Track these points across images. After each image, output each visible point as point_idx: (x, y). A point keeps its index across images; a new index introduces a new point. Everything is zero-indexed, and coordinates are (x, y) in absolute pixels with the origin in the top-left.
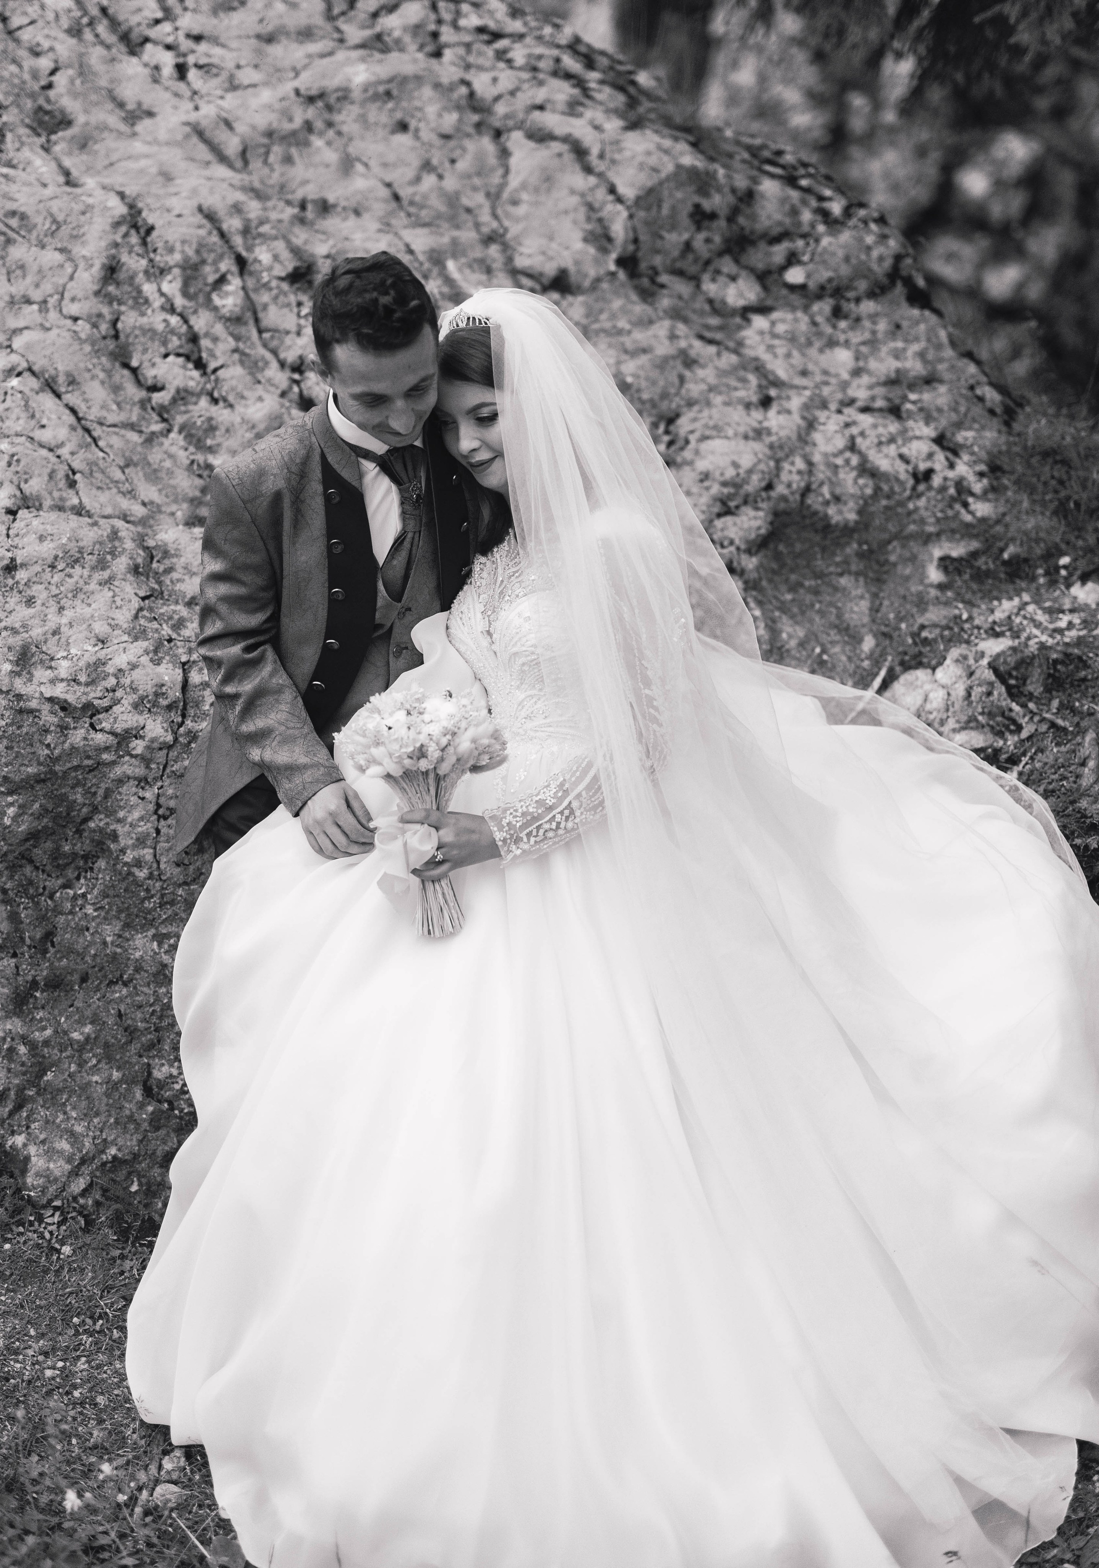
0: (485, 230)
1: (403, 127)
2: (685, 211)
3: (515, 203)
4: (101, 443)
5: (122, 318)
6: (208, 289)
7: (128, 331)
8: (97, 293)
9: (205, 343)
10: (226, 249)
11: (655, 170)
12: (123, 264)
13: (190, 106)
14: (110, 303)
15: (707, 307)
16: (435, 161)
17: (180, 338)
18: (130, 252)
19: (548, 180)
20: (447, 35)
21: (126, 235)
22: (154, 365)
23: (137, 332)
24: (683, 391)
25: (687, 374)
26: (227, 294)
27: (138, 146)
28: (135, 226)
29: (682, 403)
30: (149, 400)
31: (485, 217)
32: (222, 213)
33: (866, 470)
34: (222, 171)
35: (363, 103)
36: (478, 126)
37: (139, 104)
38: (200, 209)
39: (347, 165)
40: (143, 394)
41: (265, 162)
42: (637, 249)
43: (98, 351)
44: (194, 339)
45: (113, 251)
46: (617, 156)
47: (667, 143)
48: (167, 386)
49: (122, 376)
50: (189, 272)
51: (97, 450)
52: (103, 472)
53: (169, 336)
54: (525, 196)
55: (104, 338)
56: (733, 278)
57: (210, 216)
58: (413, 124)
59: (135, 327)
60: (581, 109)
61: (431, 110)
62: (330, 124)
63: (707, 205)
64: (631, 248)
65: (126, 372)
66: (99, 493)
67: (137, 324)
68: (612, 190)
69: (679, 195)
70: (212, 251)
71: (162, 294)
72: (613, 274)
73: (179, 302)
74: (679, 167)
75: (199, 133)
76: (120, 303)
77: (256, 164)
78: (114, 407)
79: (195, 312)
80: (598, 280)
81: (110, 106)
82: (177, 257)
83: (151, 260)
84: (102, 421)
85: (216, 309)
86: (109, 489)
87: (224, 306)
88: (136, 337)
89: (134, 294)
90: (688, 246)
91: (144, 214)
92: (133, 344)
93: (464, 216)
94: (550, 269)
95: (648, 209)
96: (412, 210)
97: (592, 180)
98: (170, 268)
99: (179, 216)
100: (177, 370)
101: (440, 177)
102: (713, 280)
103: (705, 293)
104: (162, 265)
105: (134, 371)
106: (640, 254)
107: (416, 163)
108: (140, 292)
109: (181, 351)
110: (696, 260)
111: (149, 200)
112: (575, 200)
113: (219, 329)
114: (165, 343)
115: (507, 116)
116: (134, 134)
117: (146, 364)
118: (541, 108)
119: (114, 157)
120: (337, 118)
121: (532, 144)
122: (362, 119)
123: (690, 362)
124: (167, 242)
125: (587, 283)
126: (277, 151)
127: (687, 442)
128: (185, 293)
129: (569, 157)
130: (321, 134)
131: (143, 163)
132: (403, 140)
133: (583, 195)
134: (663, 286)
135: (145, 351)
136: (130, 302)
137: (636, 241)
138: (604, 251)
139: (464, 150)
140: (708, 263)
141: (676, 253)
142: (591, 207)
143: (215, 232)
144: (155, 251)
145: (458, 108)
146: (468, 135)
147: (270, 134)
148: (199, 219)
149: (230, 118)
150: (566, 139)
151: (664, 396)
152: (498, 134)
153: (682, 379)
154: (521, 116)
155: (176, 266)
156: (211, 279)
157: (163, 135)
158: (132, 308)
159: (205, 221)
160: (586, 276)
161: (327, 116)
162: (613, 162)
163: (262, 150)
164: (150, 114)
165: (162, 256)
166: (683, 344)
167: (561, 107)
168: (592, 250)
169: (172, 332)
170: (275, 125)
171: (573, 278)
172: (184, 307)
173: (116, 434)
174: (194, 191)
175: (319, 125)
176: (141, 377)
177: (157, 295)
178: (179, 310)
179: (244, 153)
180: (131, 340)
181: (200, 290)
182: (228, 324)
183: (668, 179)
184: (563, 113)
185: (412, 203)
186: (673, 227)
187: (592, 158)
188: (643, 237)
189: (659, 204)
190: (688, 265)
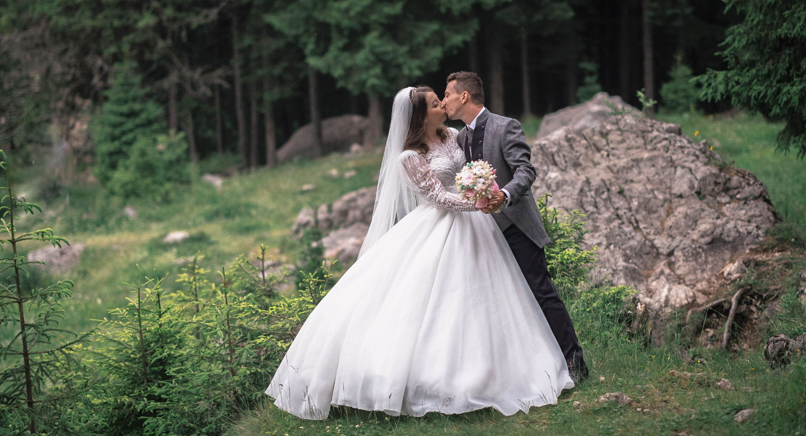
1: (654, 166)
2: (712, 182)
3: (675, 181)
5: (583, 199)
6: (600, 194)
8: (578, 195)
9: (598, 204)
10: (605, 187)
12: (584, 189)
13: (608, 162)
14: (581, 196)
15: (716, 202)
16: (659, 173)
18: (586, 187)
19: (683, 176)
20: (671, 147)
21: (585, 184)
23: (585, 202)
26: (604, 195)
27: (594, 170)
28: (588, 182)
29: (699, 218)
32: (606, 180)
33: (738, 231)
34: (610, 174)
35: (646, 161)
36: (671, 166)
37: (597, 162)
38: (602, 180)
39: (640, 173)
41: (621, 173)
45: (582, 187)
47: (713, 168)
48: (590, 211)
50: (597, 190)
54: (677, 179)
55: (579, 203)
56: (724, 197)
60: (695, 162)
61: (661, 162)
63: (718, 181)
64: (699, 190)
67: (585, 200)
68: (696, 178)
69: (711, 179)
70: (602, 187)
72: (693, 195)
73: (594, 196)
74: (711, 173)
75: (609, 167)
76: (583, 196)
77: (619, 173)
79: (597, 198)
80: (689, 196)
81: (591, 162)
82: (595, 188)
83: (590, 188)
85: (601, 198)
87: (603, 197)
90: (713, 190)
91: (590, 180)
92: (584, 204)
93: (663, 183)
94: (678, 193)
95: (703, 181)
97: (692, 176)
98: (593, 190)
99: (597, 181)
100: (592, 208)
101: (660, 176)
102: (719, 197)
103: (716, 200)
105: (584, 208)
106: (701, 191)
107: (654, 173)
108: (587, 194)
109: (593, 205)
110: (715, 193)
111: (593, 178)
112: (688, 180)
113: (602, 201)
114: (590, 204)
115: (678, 164)
116: (595, 168)
117: (586, 207)
118: (686, 162)
119: (589, 172)
120: (639, 164)
122: (645, 165)
123: (703, 210)
124: (593, 185)
126: (625, 171)
128: (595, 194)
129: (688, 171)
130: (635, 167)
131: (594, 172)
132: (653, 168)
134: (705, 198)
135: (586, 205)
136: (585, 196)
137: (700, 188)
138: (692, 190)
139: (667, 170)
140: (718, 193)
141: (710, 191)
142: (691, 181)
143: (604, 184)
145: (667, 162)
146: (668, 167)
147: (624, 167)
149: (616, 164)
150: (689, 168)
151: (696, 217)
152: (675, 167)
153: (700, 214)
154: (682, 163)
156: (601, 192)
157: (601, 168)
159: (602, 182)
160: (687, 195)
161: (637, 164)
162: (697, 172)
163: (622, 170)
164: (599, 164)
165: (592, 188)
167: (691, 161)
168: (688, 190)
169: (592, 202)
171: (683, 195)
174: (602, 177)
175: (635, 165)
176: (585, 210)
177: (590, 195)
178: (594, 198)
179: (617, 171)
182: (604, 201)
183: (708, 175)
184: (691, 163)
186: (709, 185)
187: (693, 172)
188: (702, 187)
189: (706, 180)
190: (713, 194)
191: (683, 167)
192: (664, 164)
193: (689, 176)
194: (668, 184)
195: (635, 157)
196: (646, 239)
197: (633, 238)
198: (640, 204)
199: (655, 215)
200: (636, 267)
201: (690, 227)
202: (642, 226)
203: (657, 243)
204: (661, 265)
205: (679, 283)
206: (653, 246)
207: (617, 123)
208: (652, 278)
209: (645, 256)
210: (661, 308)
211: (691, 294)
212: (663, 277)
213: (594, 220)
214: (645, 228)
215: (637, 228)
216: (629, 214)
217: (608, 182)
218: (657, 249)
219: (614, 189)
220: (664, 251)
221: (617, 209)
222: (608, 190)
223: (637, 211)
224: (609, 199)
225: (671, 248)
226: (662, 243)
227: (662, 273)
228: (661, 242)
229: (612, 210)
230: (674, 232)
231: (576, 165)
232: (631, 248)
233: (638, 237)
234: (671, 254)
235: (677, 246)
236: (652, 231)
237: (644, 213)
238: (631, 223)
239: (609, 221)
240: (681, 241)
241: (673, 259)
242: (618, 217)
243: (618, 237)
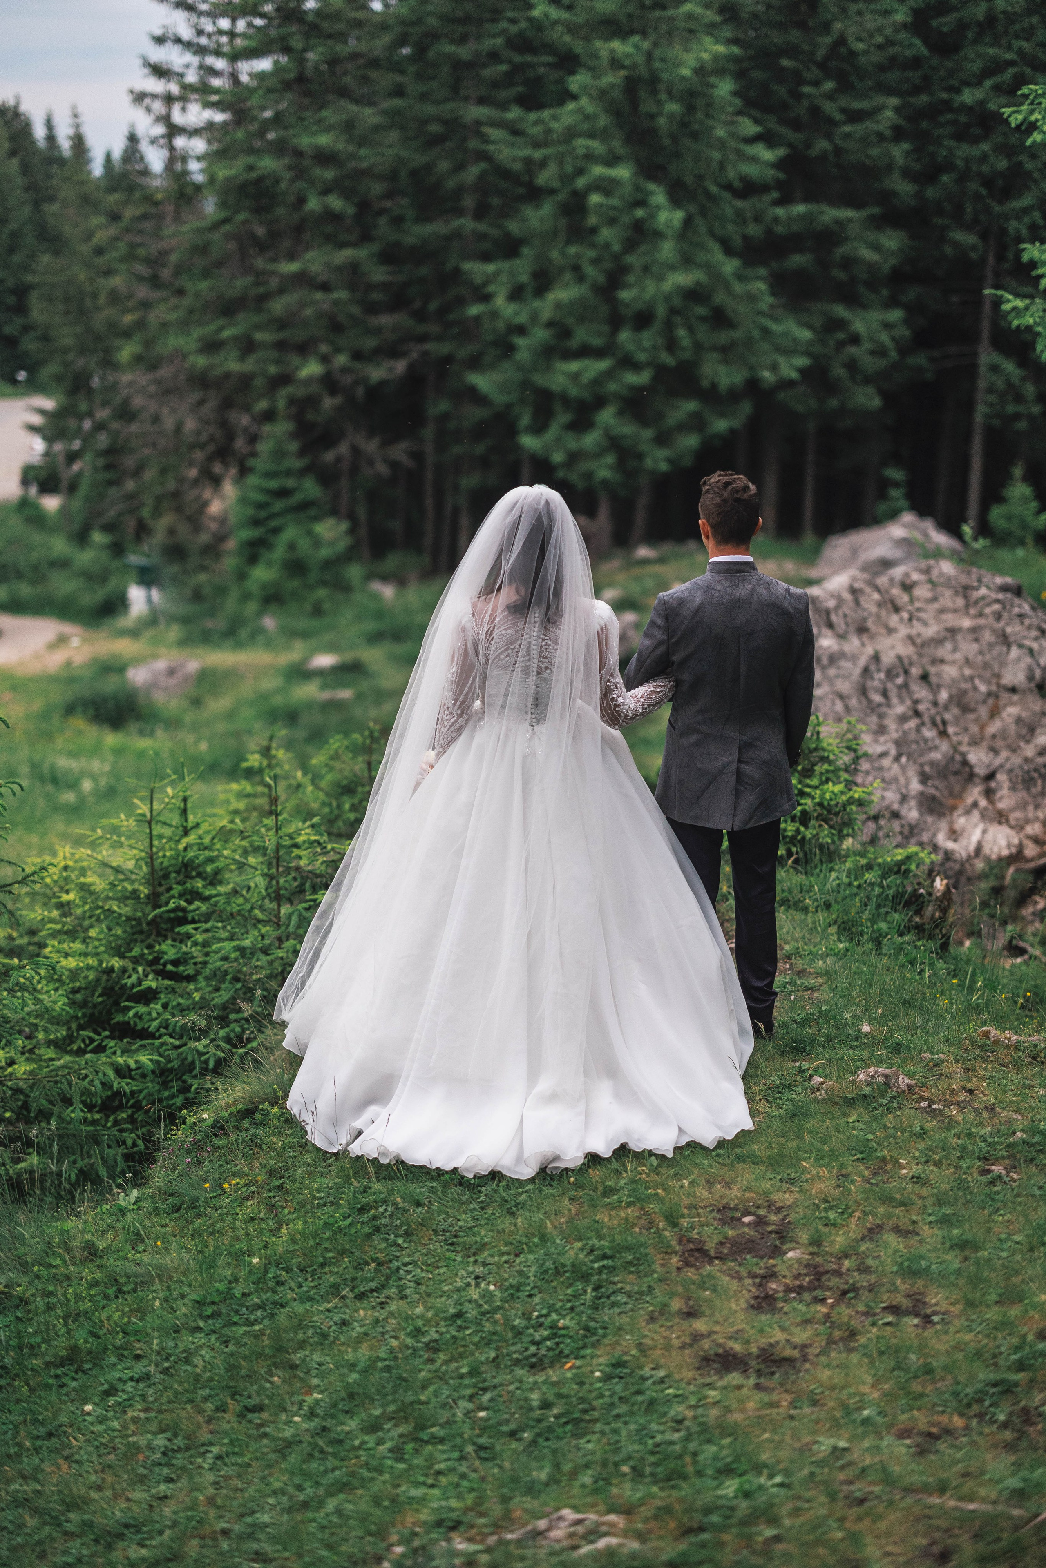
191: (1021, 646)
192: (993, 639)
193: (1028, 660)
194: (996, 670)
195: (950, 625)
196: (955, 750)
197: (936, 748)
198: (951, 697)
199: (971, 716)
200: (937, 794)
201: (1021, 737)
202: (951, 730)
203: (972, 758)
204: (975, 793)
205: (1000, 823)
206: (965, 763)
207: (927, 571)
208: (960, 811)
209: (952, 778)
210: (969, 858)
211: (1016, 841)
212: (976, 814)
213: (881, 716)
214: (956, 734)
215: (943, 734)
216: (933, 711)
217: (906, 661)
218: (971, 767)
219: (915, 671)
220: (981, 771)
221: (916, 702)
222: (906, 672)
223: (946, 708)
224: (905, 686)
225: (992, 768)
226: (980, 760)
227: (975, 805)
228: (978, 757)
229: (908, 703)
230: (999, 743)
231: (862, 630)
232: (932, 763)
233: (945, 747)
234: (991, 776)
235: (1001, 766)
236: (966, 740)
237: (955, 711)
238: (934, 724)
239: (903, 719)
240: (1008, 759)
241: (993, 784)
242: (917, 714)
243: (914, 746)
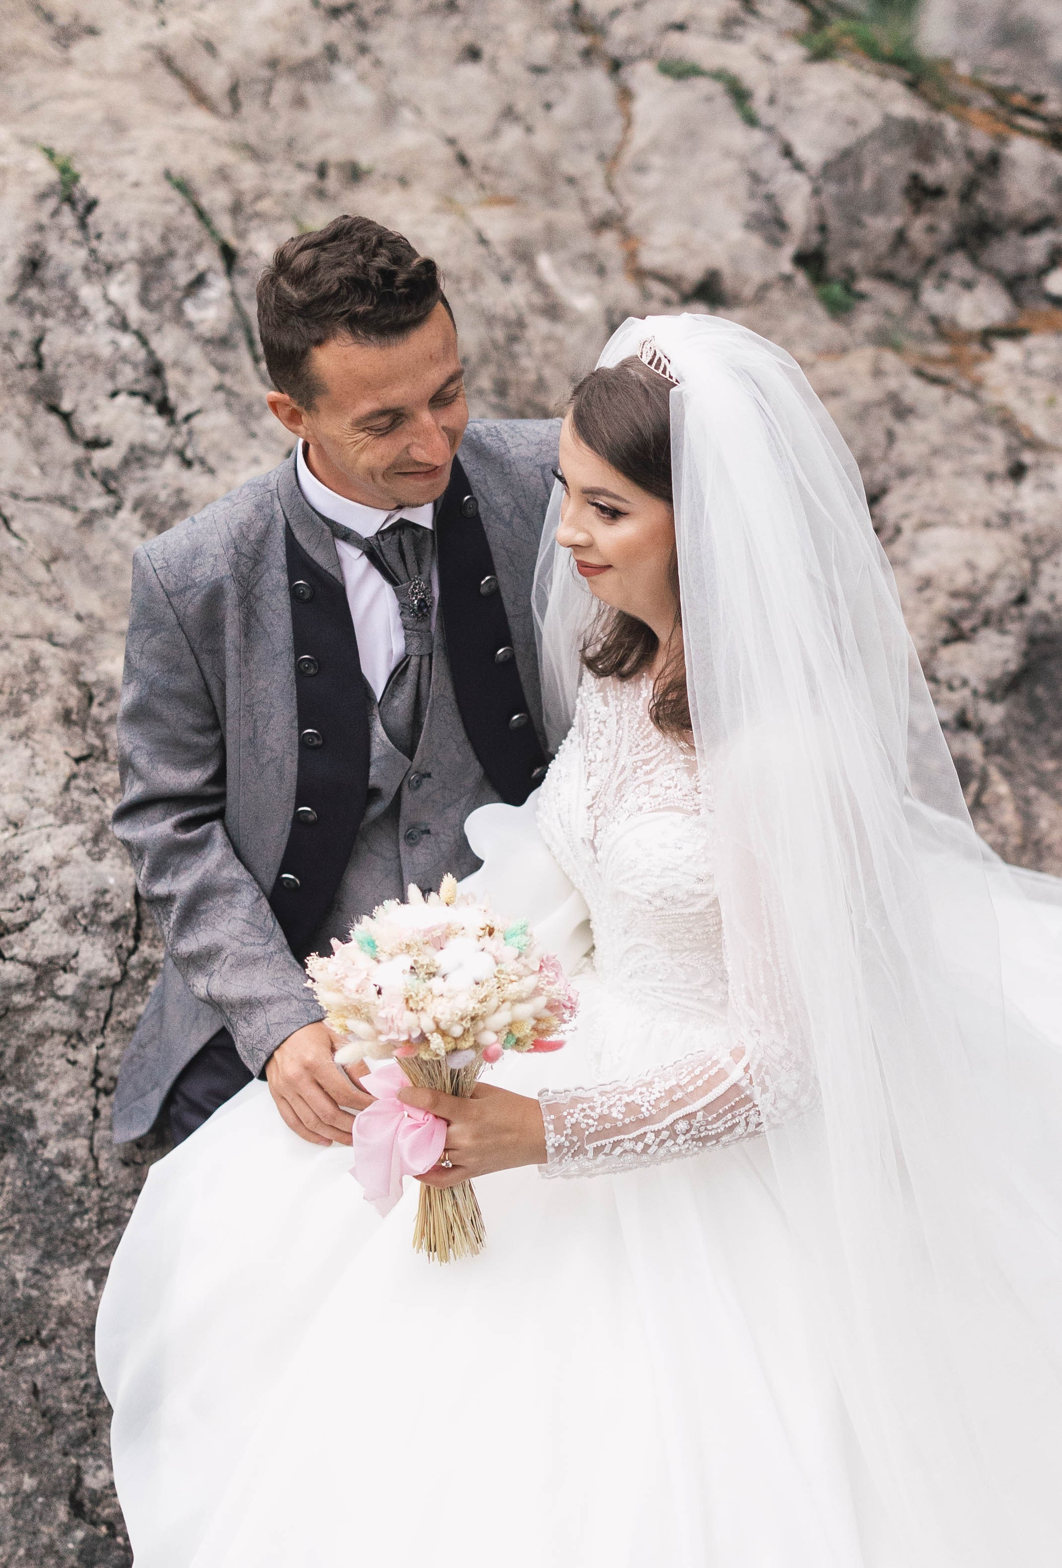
0: (597, 210)
1: (473, 54)
2: (897, 184)
3: (641, 169)
4: (15, 526)
5: (49, 337)
6: (178, 295)
7: (57, 356)
8: (12, 300)
9: (172, 376)
10: (204, 234)
11: (853, 122)
12: (50, 258)
13: (152, 20)
14: (31, 314)
15: (928, 329)
16: (521, 106)
17: (135, 366)
18: (62, 238)
19: (691, 135)
21: (55, 213)
22: (95, 408)
23: (71, 358)
24: (893, 455)
25: (899, 428)
26: (207, 303)
27: (73, 80)
28: (69, 200)
29: (892, 472)
30: (88, 461)
31: (596, 190)
32: (199, 181)
34: (199, 118)
35: (415, 17)
36: (588, 54)
37: (76, 18)
38: (168, 175)
39: (389, 110)
40: (78, 452)
41: (266, 104)
42: (825, 242)
43: (10, 388)
44: (156, 370)
45: (36, 237)
46: (796, 102)
47: (871, 82)
48: (116, 440)
49: (48, 425)
50: (150, 270)
51: (8, 536)
52: (17, 568)
53: (120, 366)
54: (656, 160)
55: (21, 367)
56: (968, 285)
57: (183, 187)
58: (488, 49)
59: (66, 352)
60: (739, 30)
61: (516, 29)
62: (363, 49)
63: (931, 175)
64: (815, 239)
65: (54, 420)
66: (11, 600)
67: (73, 346)
68: (787, 152)
69: (888, 160)
70: (184, 237)
71: (109, 302)
72: (787, 279)
73: (135, 314)
74: (889, 119)
75: (168, 61)
76: (46, 314)
77: (251, 107)
78: (36, 471)
79: (159, 329)
80: (765, 287)
81: (31, 18)
82: (132, 247)
83: (93, 252)
84: (17, 491)
85: (189, 325)
86: (27, 594)
87: (202, 321)
88: (69, 366)
89: (67, 301)
90: (900, 238)
91: (83, 181)
92: (64, 377)
93: (564, 190)
94: (694, 271)
95: (841, 180)
96: (487, 179)
97: (758, 137)
98: (121, 264)
99: (136, 185)
100: (131, 417)
101: (529, 130)
102: (939, 287)
103: (927, 309)
104: (110, 258)
105: (66, 417)
106: (830, 248)
107: (492, 108)
108: (75, 298)
109: (138, 387)
110: (913, 258)
111: (93, 161)
112: (730, 167)
113: (194, 355)
114: (112, 375)
115: (631, 40)
116: (68, 63)
117: (83, 408)
118: (680, 27)
119: (38, 95)
120: (373, 39)
121: (666, 82)
122: (413, 42)
123: (904, 411)
124: (116, 225)
125: (748, 291)
126: (283, 88)
127: (898, 531)
128: (144, 301)
129: (723, 102)
130: (350, 63)
131: (81, 105)
132: (472, 72)
133: (743, 159)
134: (862, 297)
135: (82, 387)
136: (61, 314)
137: (823, 228)
138: (775, 242)
139: (564, 89)
140: (930, 262)
141: (882, 247)
142: (755, 178)
143: (190, 212)
144: (99, 236)
145: (557, 26)
146: (571, 68)
147: (273, 63)
148: (166, 190)
149: (214, 40)
150: (719, 75)
152: (616, 66)
153: (891, 436)
154: (650, 39)
155: (132, 259)
156: (184, 278)
157: (111, 64)
158: (65, 322)
159: (175, 194)
160: (746, 280)
161: (358, 37)
162: (790, 110)
163: (260, 88)
164: (92, 31)
165: (109, 244)
166: (892, 383)
167: (713, 26)
168: (756, 242)
169: (124, 359)
170: (281, 51)
171: (729, 283)
172: (143, 323)
173: (39, 512)
174: (159, 148)
175: (346, 50)
176: (76, 427)
177: (101, 304)
178: (134, 326)
179: (233, 92)
180: (61, 370)
181: (167, 297)
182: (210, 348)
183: (873, 135)
184: (716, 36)
185: (486, 169)
186: (879, 207)
187: (759, 105)
188: (834, 222)
189: (858, 172)
190: (902, 266)
